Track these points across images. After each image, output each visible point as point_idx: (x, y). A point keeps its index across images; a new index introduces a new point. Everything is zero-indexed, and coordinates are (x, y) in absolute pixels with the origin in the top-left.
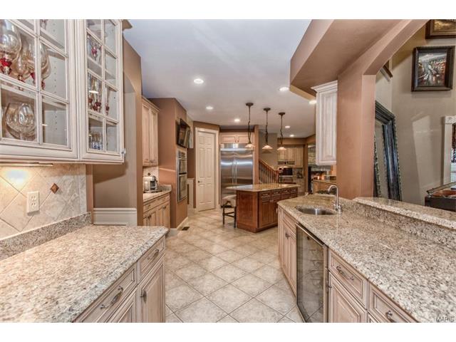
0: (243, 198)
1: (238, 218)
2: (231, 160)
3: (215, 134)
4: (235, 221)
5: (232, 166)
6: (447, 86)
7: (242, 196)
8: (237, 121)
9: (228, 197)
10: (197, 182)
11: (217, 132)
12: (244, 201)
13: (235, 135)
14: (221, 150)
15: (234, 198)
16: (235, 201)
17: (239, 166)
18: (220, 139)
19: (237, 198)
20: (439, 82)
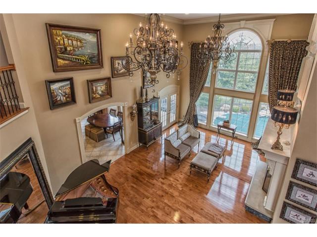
20: (68, 99)
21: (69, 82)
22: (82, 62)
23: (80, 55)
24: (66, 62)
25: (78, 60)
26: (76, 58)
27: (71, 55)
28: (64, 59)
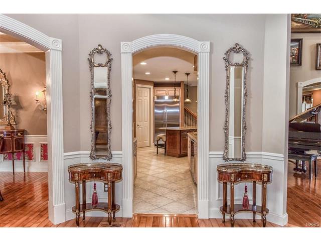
0: (171, 135)
1: (167, 149)
2: (162, 108)
3: (150, 88)
4: (165, 151)
5: (163, 113)
6: (298, 63)
7: (170, 134)
8: (167, 79)
9: (161, 135)
10: (137, 125)
11: (152, 87)
12: (171, 137)
13: (166, 89)
14: (155, 100)
15: (164, 136)
16: (165, 137)
17: (169, 113)
18: (154, 92)
19: (166, 136)
20: (294, 60)
21: (297, 44)
22: (314, 25)
23: (313, 18)
24: (299, 25)
25: (311, 23)
26: (308, 22)
27: (304, 18)
28: (297, 22)
